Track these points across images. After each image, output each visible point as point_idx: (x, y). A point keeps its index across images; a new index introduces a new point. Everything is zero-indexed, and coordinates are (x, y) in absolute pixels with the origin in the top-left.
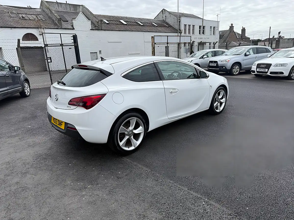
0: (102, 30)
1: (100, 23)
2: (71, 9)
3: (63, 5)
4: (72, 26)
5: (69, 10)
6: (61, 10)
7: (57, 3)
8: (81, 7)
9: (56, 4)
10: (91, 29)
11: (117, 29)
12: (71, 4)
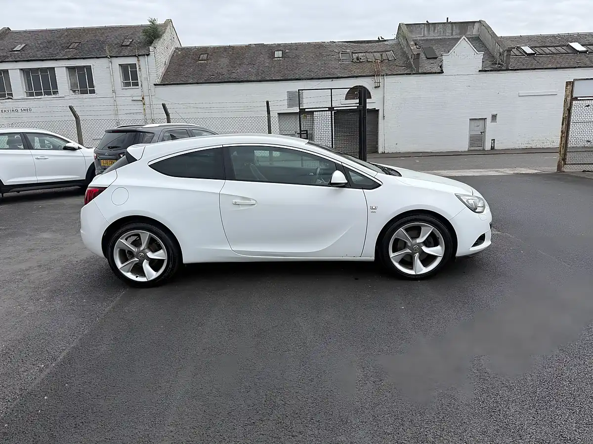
0: (507, 70)
1: (505, 55)
2: (454, 32)
3: (438, 28)
4: (441, 67)
5: (449, 36)
6: (433, 38)
7: (428, 24)
8: (477, 25)
9: (425, 26)
10: (481, 69)
11: (550, 66)
12: (455, 23)
